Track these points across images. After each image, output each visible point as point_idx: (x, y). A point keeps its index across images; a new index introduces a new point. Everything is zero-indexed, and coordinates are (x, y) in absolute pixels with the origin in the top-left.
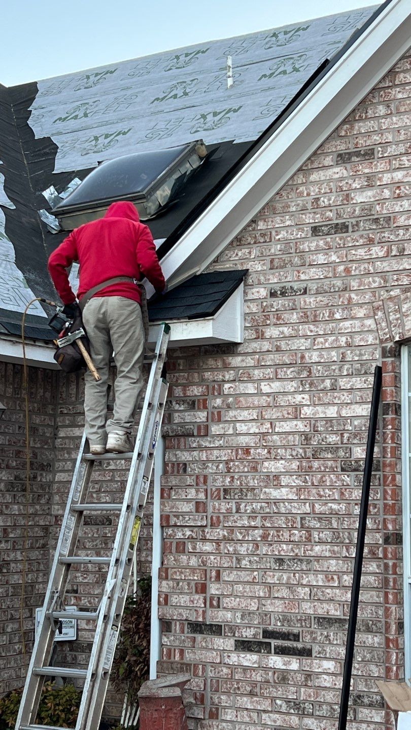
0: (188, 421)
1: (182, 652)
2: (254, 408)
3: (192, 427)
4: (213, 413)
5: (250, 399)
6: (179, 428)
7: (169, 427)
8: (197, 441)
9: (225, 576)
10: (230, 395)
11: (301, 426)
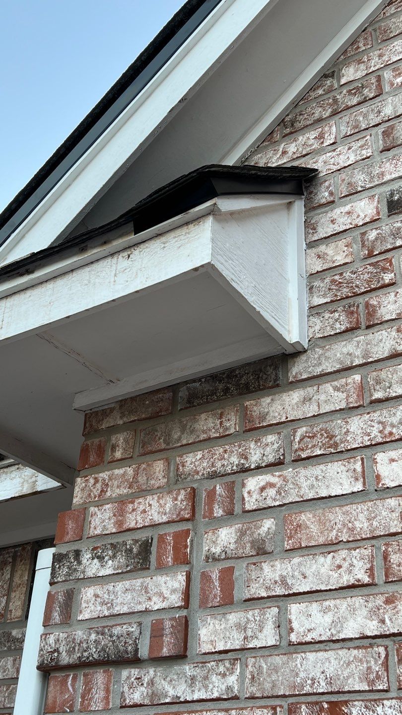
0: (125, 610)
2: (355, 543)
3: (134, 629)
4: (206, 577)
5: (337, 516)
6: (93, 637)
7: (62, 636)
8: (146, 680)
10: (263, 511)
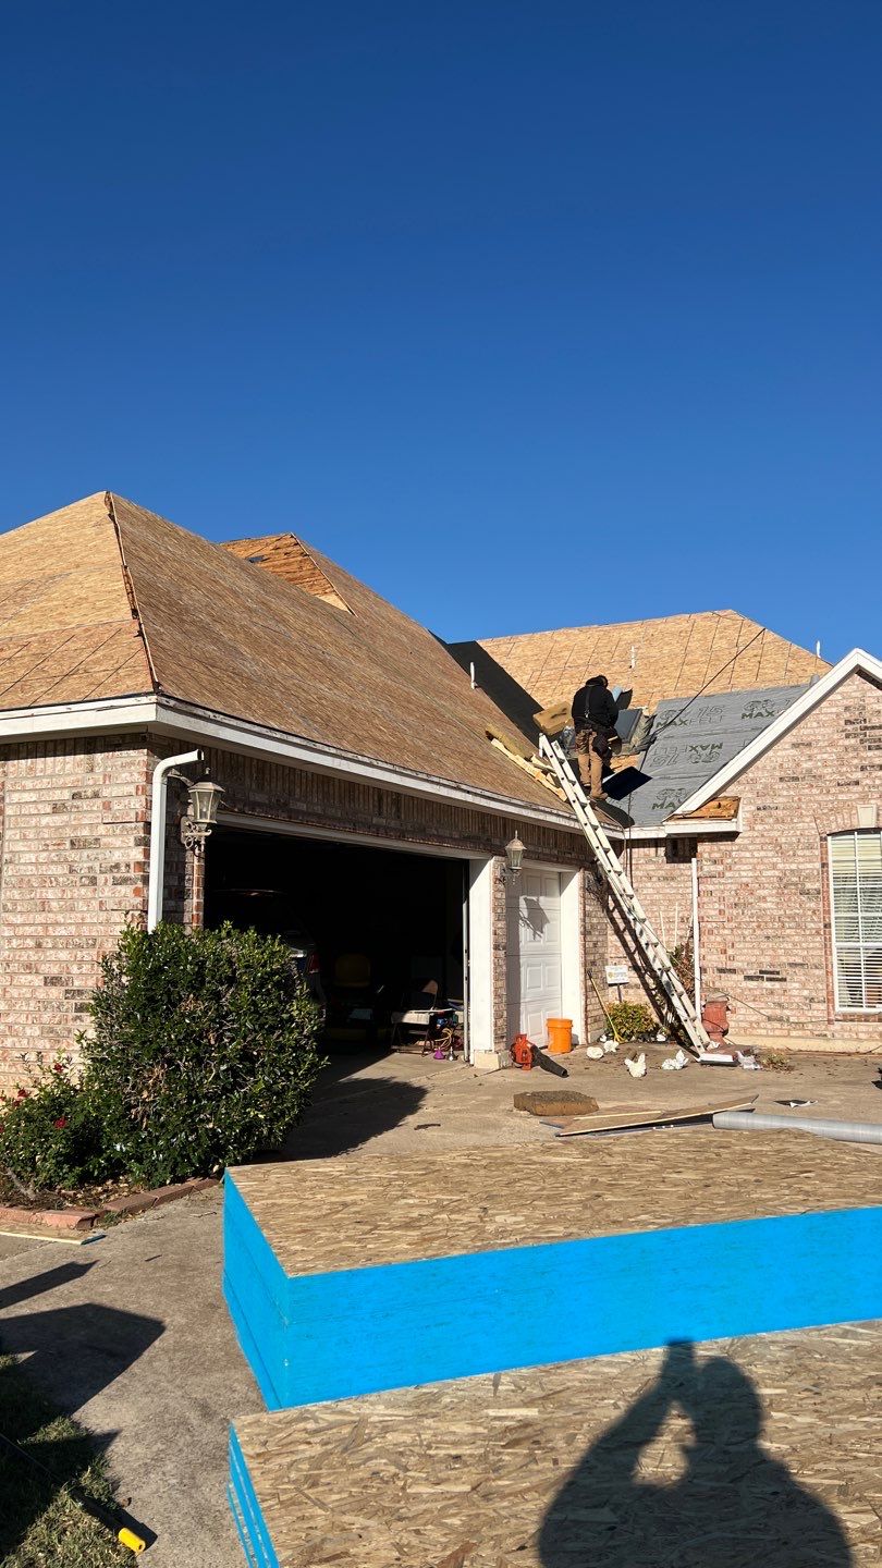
1: (714, 983)
2: (750, 864)
5: (747, 860)
9: (736, 945)
10: (736, 858)
11: (777, 873)
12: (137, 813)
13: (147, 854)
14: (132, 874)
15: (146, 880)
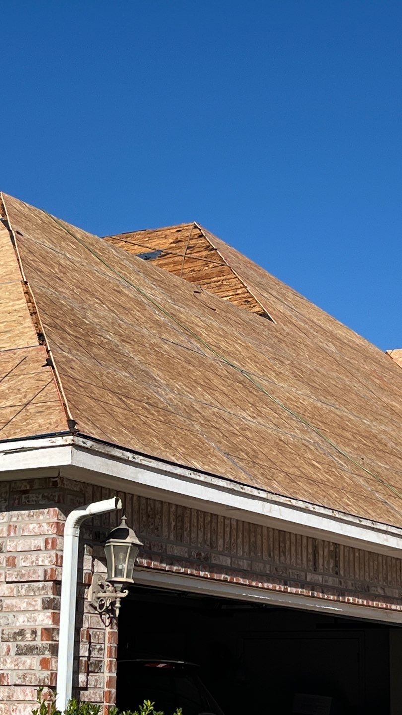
12: (45, 571)
13: (56, 619)
14: (39, 643)
15: (54, 650)
